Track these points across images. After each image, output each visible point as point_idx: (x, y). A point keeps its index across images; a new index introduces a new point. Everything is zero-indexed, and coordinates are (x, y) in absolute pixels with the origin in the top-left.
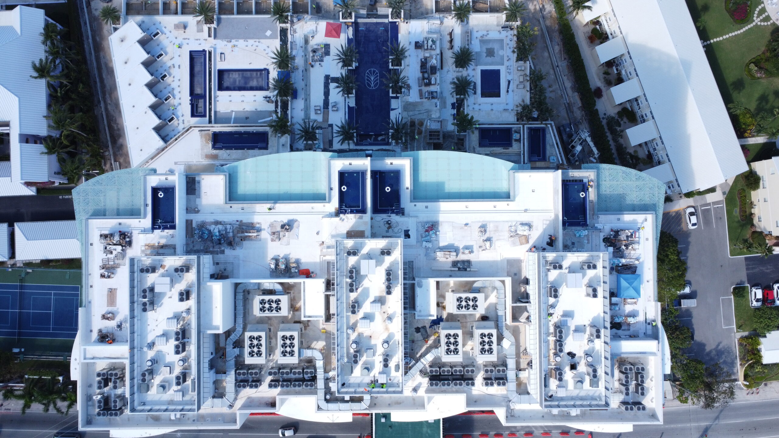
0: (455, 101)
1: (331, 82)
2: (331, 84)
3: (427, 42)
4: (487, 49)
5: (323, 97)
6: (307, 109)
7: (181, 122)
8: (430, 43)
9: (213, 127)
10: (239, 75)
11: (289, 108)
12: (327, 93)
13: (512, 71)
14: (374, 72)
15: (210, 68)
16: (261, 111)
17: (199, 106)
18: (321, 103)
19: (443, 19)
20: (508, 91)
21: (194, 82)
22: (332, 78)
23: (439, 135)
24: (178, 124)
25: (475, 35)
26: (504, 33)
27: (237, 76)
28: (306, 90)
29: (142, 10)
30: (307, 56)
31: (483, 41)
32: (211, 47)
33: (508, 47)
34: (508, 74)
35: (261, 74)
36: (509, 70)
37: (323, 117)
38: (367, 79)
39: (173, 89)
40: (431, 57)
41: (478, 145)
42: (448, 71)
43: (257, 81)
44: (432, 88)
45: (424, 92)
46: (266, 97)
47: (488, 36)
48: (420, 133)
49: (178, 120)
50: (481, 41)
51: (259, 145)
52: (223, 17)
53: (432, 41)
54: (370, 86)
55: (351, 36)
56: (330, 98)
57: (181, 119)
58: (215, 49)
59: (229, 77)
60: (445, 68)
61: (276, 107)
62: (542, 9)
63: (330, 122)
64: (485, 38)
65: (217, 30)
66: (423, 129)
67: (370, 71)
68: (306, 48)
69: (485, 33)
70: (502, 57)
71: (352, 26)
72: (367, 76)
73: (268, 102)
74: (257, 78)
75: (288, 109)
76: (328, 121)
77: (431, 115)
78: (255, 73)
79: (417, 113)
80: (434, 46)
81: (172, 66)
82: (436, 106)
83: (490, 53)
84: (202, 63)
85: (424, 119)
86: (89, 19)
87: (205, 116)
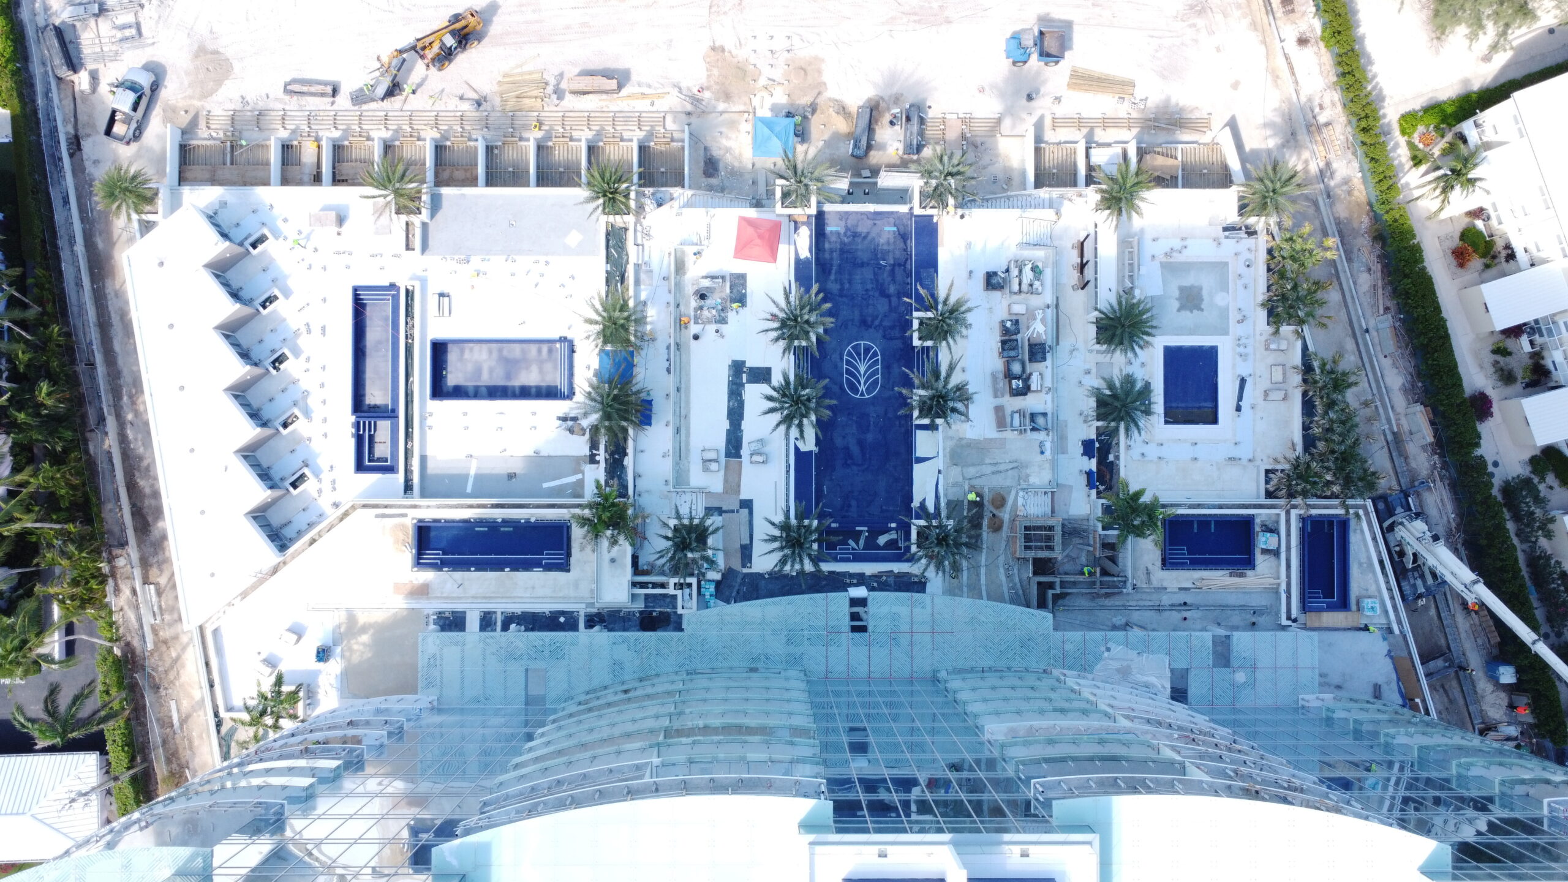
0: (1094, 436)
1: (749, 381)
2: (748, 387)
3: (1020, 271)
4: (1182, 289)
5: (726, 425)
6: (680, 453)
7: (326, 486)
8: (1028, 275)
9: (415, 507)
10: (490, 352)
11: (630, 450)
12: (736, 414)
13: (1250, 350)
14: (867, 350)
15: (409, 336)
16: (549, 457)
17: (377, 439)
18: (720, 441)
19: (1061, 204)
20: (1238, 409)
21: (364, 372)
22: (751, 369)
23: (1049, 538)
24: (320, 491)
25: (1149, 248)
26: (1230, 246)
27: (484, 355)
28: (678, 405)
29: (224, 164)
30: (682, 308)
31: (1170, 268)
32: (415, 278)
33: (1240, 283)
34: (1238, 359)
35: (550, 351)
36: (1241, 350)
37: (726, 481)
38: (848, 372)
39: (306, 394)
40: (1031, 315)
41: (1159, 563)
42: (1074, 349)
43: (541, 371)
44: (1032, 402)
45: (1008, 412)
46: (564, 419)
47: (1185, 252)
48: (996, 527)
49: (320, 481)
50: (1165, 266)
51: (545, 557)
52: (445, 191)
53: (1034, 269)
54: (855, 390)
55: (805, 253)
56: (744, 425)
57: (326, 476)
58: (424, 282)
59: (461, 359)
60: (1065, 344)
61: (594, 446)
62: (1326, 172)
63: (744, 496)
64: (1178, 258)
65: (431, 228)
66: (1005, 515)
67: (856, 348)
68: (678, 285)
69: (1177, 244)
70: (1224, 313)
71: (807, 224)
72: (848, 363)
73: (571, 431)
74: (541, 363)
75: (625, 454)
76: (738, 492)
77: (1028, 476)
78: (533, 348)
79: (988, 470)
80: (1037, 284)
81: (304, 329)
82: (1042, 453)
83: (1191, 299)
84: (387, 319)
85: (1009, 488)
86: (76, 189)
87: (391, 469)
